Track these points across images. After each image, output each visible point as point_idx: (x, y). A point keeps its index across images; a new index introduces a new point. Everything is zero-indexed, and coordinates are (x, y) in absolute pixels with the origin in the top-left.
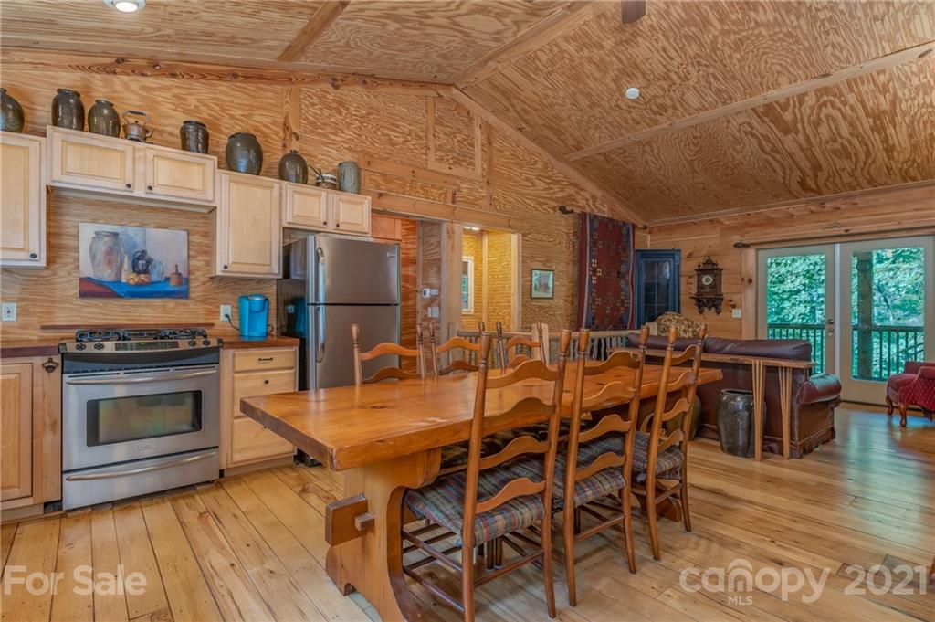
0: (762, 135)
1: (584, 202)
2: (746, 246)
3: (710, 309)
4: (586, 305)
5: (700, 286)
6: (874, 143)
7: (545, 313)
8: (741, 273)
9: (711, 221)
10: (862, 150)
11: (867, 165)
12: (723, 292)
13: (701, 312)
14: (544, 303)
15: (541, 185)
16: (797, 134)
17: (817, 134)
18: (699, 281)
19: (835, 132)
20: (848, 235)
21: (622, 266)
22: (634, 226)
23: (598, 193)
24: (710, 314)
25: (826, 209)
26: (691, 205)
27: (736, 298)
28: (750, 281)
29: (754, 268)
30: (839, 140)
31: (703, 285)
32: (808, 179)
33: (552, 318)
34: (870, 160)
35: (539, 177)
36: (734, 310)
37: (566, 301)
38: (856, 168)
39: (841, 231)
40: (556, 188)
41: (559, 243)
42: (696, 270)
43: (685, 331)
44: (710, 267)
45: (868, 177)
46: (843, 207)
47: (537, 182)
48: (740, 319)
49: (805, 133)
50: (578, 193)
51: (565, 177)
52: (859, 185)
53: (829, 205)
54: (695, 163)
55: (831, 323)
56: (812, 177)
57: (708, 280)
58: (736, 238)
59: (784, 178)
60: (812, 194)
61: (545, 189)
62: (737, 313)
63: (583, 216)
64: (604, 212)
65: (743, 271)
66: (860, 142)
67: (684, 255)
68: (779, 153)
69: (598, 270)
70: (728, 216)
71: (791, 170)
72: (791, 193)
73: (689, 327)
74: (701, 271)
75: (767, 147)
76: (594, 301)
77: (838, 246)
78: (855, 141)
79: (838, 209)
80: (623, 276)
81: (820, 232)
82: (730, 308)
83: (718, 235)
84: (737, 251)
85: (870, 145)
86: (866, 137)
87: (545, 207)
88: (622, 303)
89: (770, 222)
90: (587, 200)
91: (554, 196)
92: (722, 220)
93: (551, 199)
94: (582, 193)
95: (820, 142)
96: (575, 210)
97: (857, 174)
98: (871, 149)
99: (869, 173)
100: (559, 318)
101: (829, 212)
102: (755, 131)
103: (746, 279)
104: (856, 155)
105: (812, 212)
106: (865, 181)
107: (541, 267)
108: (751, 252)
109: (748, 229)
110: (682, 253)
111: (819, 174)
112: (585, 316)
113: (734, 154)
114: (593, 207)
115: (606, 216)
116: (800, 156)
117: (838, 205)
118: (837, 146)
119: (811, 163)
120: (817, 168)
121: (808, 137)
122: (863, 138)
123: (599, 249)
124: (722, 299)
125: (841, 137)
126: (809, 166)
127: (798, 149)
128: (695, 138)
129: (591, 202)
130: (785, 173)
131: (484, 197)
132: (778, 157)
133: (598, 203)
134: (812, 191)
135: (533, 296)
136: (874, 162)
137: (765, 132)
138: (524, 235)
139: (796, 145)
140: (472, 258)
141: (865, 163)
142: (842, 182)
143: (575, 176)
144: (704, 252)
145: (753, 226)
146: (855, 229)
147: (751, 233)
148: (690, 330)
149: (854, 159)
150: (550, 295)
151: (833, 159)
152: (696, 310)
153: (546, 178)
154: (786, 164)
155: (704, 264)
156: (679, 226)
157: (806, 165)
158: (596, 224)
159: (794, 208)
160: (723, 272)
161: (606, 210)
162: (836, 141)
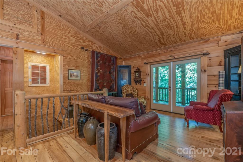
0: (140, 18)
1: (96, 48)
2: (148, 63)
3: (138, 83)
4: (94, 82)
5: (135, 76)
6: (178, 21)
7: (77, 85)
8: (146, 72)
9: (139, 56)
10: (175, 25)
11: (178, 32)
12: (142, 78)
13: (136, 84)
14: (77, 82)
15: (74, 39)
16: (152, 17)
17: (158, 17)
18: (135, 75)
19: (164, 15)
20: (174, 59)
21: (111, 70)
22: (116, 58)
23: (102, 46)
24: (138, 85)
25: (169, 51)
26: (131, 50)
27: (145, 80)
28: (148, 75)
29: (149, 70)
30: (166, 20)
31: (136, 76)
32: (161, 39)
33: (81, 87)
34: (178, 30)
35: (72, 36)
36: (144, 84)
37: (87, 81)
38: (175, 34)
39: (173, 58)
40: (82, 41)
41: (84, 61)
42: (134, 71)
43: (130, 90)
44: (138, 70)
45: (179, 38)
46: (173, 50)
47: (71, 38)
48: (146, 86)
49: (154, 16)
50: (93, 45)
51: (86, 38)
52: (177, 41)
53: (169, 50)
54: (125, 32)
55: (170, 88)
56: (162, 38)
57: (137, 74)
58: (145, 61)
59: (154, 39)
60: (164, 45)
61: (76, 41)
62: (145, 85)
63: (93, 52)
64: (105, 52)
65: (147, 72)
66: (173, 20)
67: (132, 67)
68: (149, 27)
69: (100, 71)
70: (143, 54)
71: (155, 35)
72: (158, 46)
73: (132, 89)
74: (136, 72)
75: (144, 24)
76: (98, 81)
77: (172, 63)
78: (172, 20)
79: (172, 51)
80: (112, 73)
81: (167, 58)
82: (143, 83)
83: (140, 61)
84: (145, 65)
85: (177, 23)
86: (175, 18)
87: (76, 47)
88: (111, 81)
89: (153, 56)
90: (97, 47)
91: (80, 44)
92: (141, 56)
93: (79, 45)
94: (95, 45)
95: (160, 21)
96: (89, 49)
97: (175, 37)
98: (178, 24)
99: (179, 36)
100: (84, 87)
101: (170, 52)
102: (137, 16)
103: (147, 74)
104: (173, 27)
105: (165, 52)
106: (178, 39)
107: (74, 69)
108: (149, 65)
109: (148, 58)
110: (132, 66)
111: (164, 37)
112: (94, 86)
113: (135, 28)
114: (100, 50)
115: (106, 53)
116: (156, 29)
117: (172, 50)
118: (166, 23)
119: (160, 32)
120: (162, 34)
121: (156, 18)
122: (174, 19)
123: (101, 64)
124: (141, 80)
125: (167, 19)
126: (160, 33)
127: (154, 25)
128: (119, 20)
129: (99, 48)
130: (153, 37)
131: (39, 39)
132: (148, 28)
133: (102, 49)
134: (163, 44)
135: (69, 79)
136: (180, 31)
137: (141, 17)
138: (64, 56)
139: (153, 23)
140: (49, 65)
141: (177, 31)
142: (172, 40)
143: (91, 38)
144: (137, 66)
145: (149, 57)
146: (176, 57)
147: (149, 60)
148: (132, 90)
149: (173, 30)
150: (79, 79)
151: (166, 30)
152: (135, 84)
153: (76, 37)
154: (152, 33)
155: (136, 69)
156: (131, 58)
157: (159, 33)
158: (99, 55)
159: (160, 51)
160: (142, 72)
161: (106, 52)
162: (165, 21)
